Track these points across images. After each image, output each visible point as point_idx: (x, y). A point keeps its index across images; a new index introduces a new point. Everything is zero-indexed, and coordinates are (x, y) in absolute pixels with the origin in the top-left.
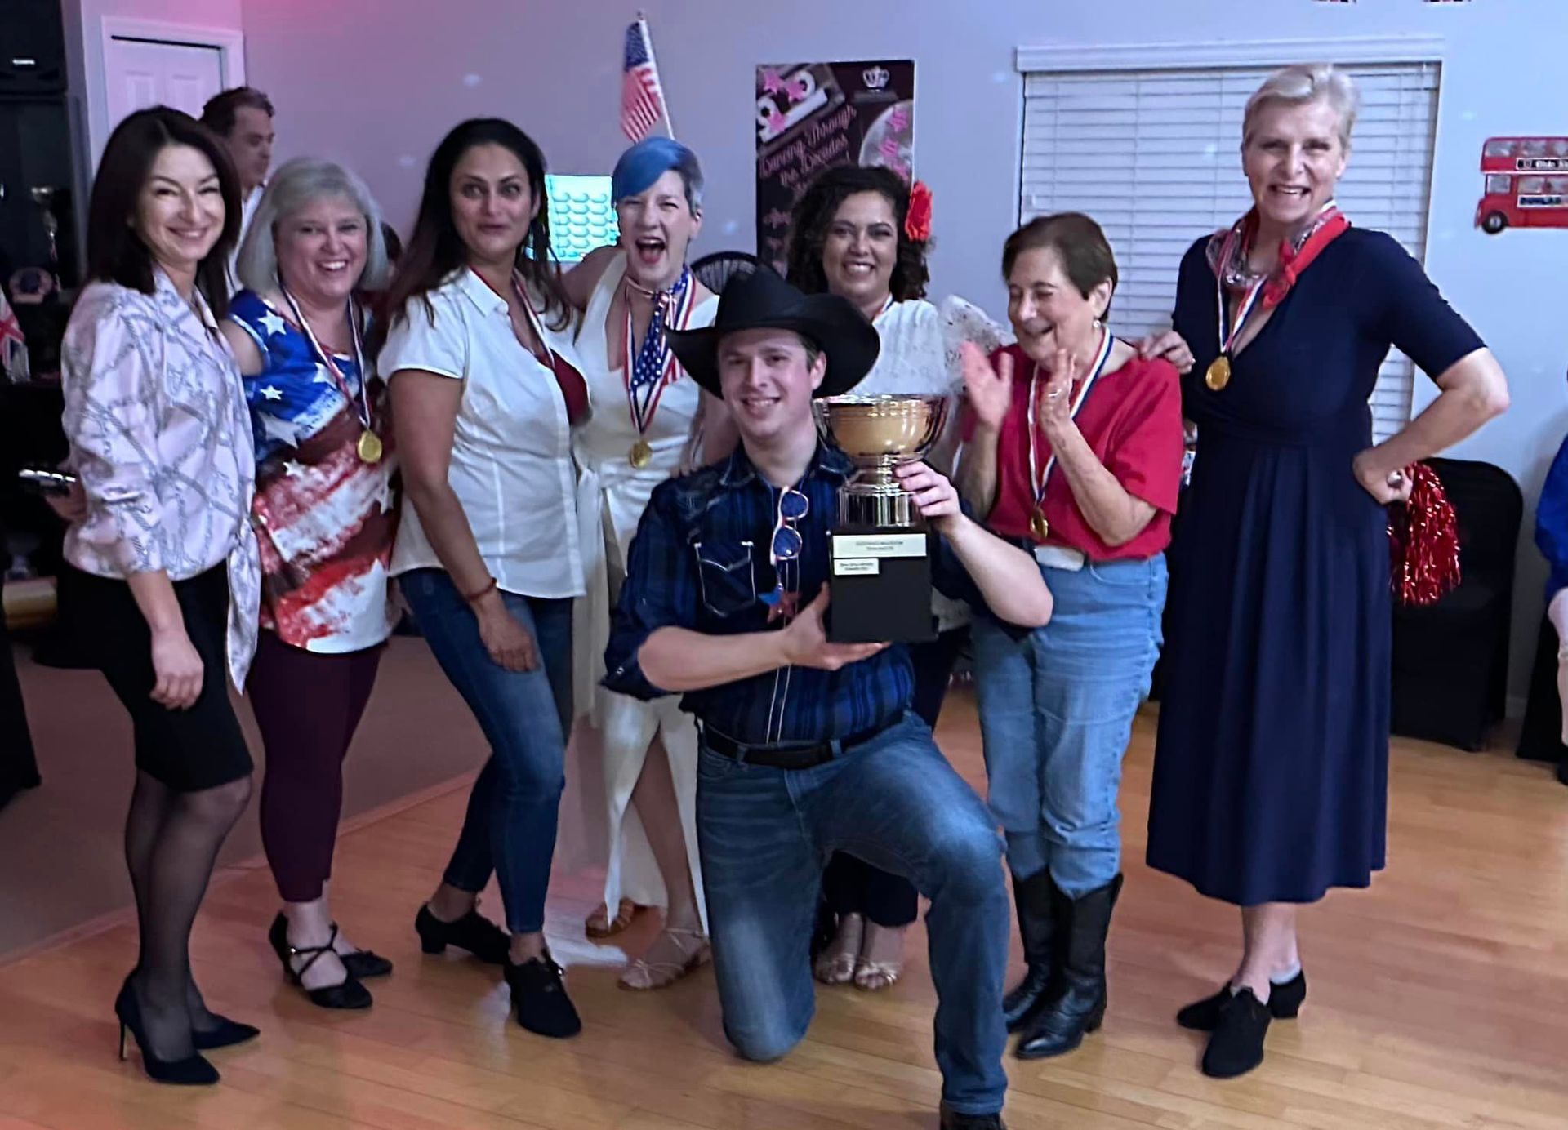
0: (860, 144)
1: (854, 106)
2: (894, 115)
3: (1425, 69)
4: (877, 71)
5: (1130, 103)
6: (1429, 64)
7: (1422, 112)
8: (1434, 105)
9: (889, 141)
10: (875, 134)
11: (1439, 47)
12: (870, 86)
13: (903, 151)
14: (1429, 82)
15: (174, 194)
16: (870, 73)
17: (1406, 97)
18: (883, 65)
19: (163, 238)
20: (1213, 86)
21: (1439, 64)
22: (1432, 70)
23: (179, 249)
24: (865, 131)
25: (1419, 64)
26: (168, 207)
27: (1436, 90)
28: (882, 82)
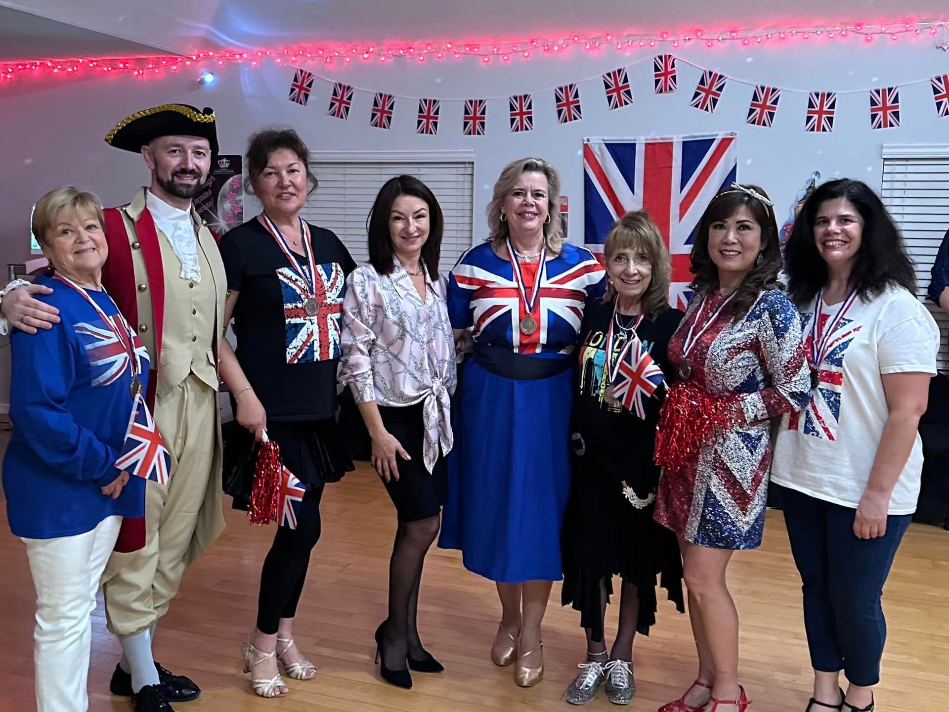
0: (218, 194)
1: (215, 176)
2: (233, 181)
3: (467, 165)
4: (225, 160)
5: (341, 178)
6: (469, 163)
7: (468, 185)
8: (472, 182)
9: (231, 193)
10: (225, 189)
11: (473, 155)
12: (221, 167)
13: (238, 198)
14: (469, 171)
15: (403, 219)
16: (221, 161)
17: (461, 178)
18: (227, 157)
19: (398, 240)
20: (377, 171)
21: (473, 163)
22: (470, 166)
23: (404, 246)
24: (220, 189)
25: (464, 163)
26: (400, 225)
27: (472, 175)
28: (227, 165)
